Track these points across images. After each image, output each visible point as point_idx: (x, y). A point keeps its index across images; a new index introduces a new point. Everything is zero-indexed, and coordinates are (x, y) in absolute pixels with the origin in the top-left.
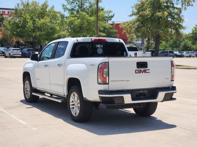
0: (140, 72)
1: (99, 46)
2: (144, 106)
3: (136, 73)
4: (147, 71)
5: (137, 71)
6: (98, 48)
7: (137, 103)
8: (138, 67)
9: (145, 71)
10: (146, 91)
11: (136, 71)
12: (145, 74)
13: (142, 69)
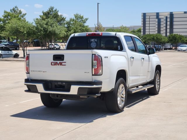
0: (56, 64)
1: (93, 40)
2: (57, 97)
3: (51, 65)
4: (63, 64)
5: (53, 64)
6: (92, 42)
7: (53, 94)
8: (54, 60)
9: (61, 64)
10: (64, 83)
11: (51, 63)
12: (61, 66)
13: (58, 62)
